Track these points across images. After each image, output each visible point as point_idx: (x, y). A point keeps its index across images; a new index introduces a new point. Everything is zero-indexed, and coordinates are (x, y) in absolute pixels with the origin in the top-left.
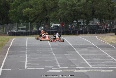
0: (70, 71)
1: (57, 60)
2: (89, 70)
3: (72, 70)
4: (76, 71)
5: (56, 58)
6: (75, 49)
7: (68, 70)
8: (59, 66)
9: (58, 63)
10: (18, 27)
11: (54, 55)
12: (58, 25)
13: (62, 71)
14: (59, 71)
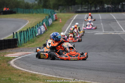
0: (109, 33)
1: (103, 27)
2: (122, 33)
3: (111, 33)
4: (113, 33)
5: (102, 26)
6: (117, 21)
7: (108, 33)
8: (103, 30)
9: (103, 29)
10: (82, 7)
11: (102, 24)
12: (110, 6)
13: (104, 33)
14: (102, 34)
